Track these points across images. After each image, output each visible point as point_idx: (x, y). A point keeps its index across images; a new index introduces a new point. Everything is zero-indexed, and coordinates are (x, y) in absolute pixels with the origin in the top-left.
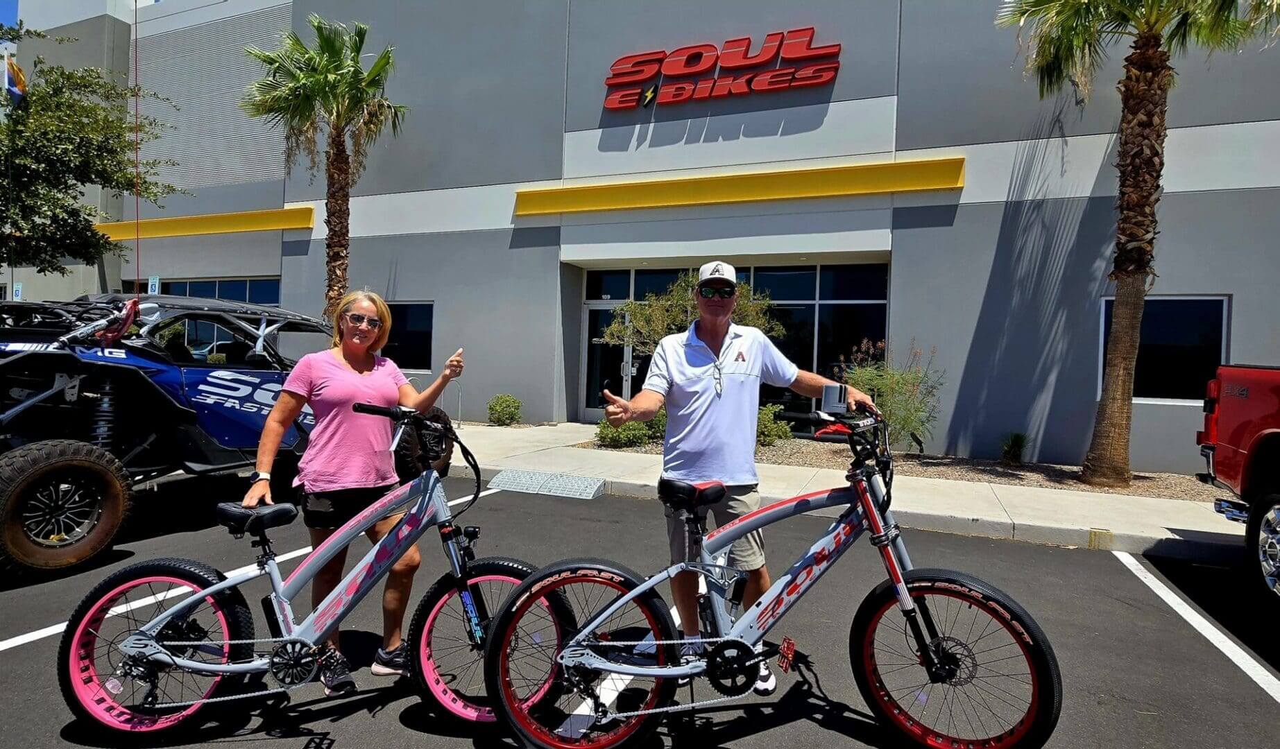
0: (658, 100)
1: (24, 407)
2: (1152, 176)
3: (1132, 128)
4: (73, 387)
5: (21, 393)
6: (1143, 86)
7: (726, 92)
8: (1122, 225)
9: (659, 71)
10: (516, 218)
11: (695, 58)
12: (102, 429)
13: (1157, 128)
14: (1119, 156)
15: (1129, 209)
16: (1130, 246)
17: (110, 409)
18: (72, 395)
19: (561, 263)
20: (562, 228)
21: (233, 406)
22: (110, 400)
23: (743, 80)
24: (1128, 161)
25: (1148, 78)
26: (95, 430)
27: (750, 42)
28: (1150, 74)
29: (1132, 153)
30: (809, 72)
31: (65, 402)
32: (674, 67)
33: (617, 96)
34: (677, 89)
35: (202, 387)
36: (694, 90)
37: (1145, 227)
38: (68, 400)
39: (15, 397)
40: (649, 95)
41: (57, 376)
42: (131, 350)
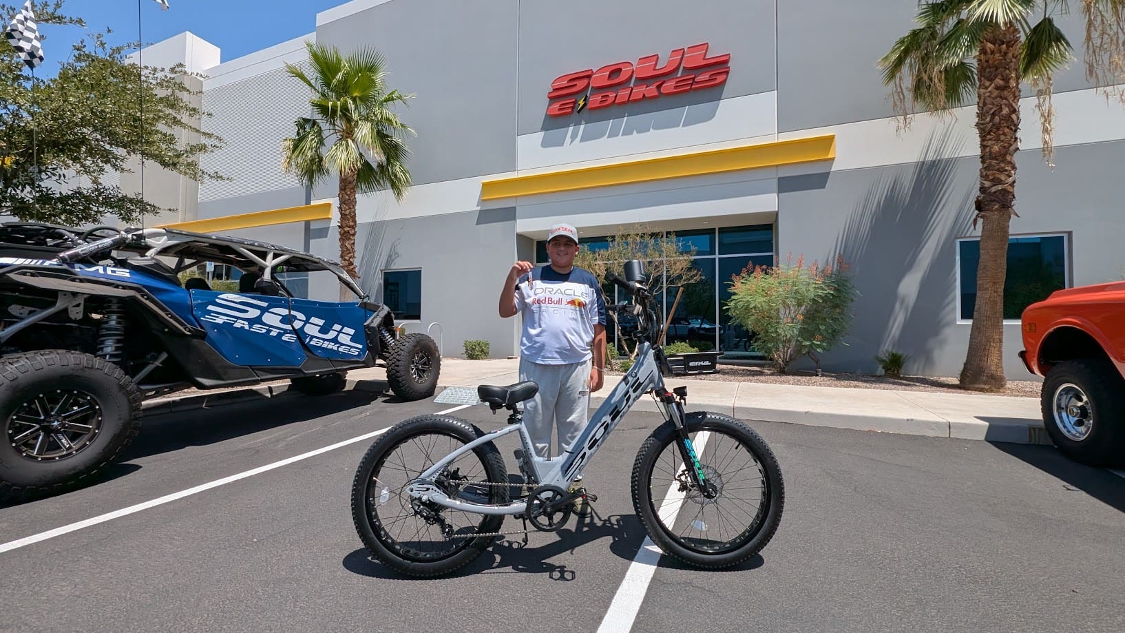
0: (588, 106)
1: (25, 324)
2: (1011, 129)
3: (989, 92)
4: (78, 305)
5: (22, 311)
6: (997, 55)
7: (641, 97)
8: (984, 173)
9: (589, 84)
10: (482, 201)
11: (616, 71)
12: (110, 348)
13: (1013, 90)
14: (978, 117)
15: (992, 159)
16: (993, 189)
17: (119, 326)
18: (77, 313)
19: (518, 235)
20: (517, 208)
21: (242, 327)
22: (118, 318)
23: (654, 87)
24: (988, 119)
25: (1003, 50)
26: (102, 349)
27: (658, 58)
28: (1005, 46)
29: (992, 112)
30: (706, 76)
31: (71, 320)
32: (600, 80)
33: (557, 106)
34: (602, 96)
35: (210, 308)
36: (616, 97)
37: (1006, 173)
38: (73, 318)
39: (14, 313)
40: (581, 103)
41: (60, 293)
42: (136, 269)
